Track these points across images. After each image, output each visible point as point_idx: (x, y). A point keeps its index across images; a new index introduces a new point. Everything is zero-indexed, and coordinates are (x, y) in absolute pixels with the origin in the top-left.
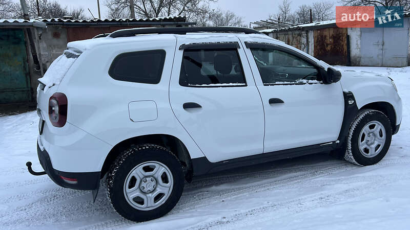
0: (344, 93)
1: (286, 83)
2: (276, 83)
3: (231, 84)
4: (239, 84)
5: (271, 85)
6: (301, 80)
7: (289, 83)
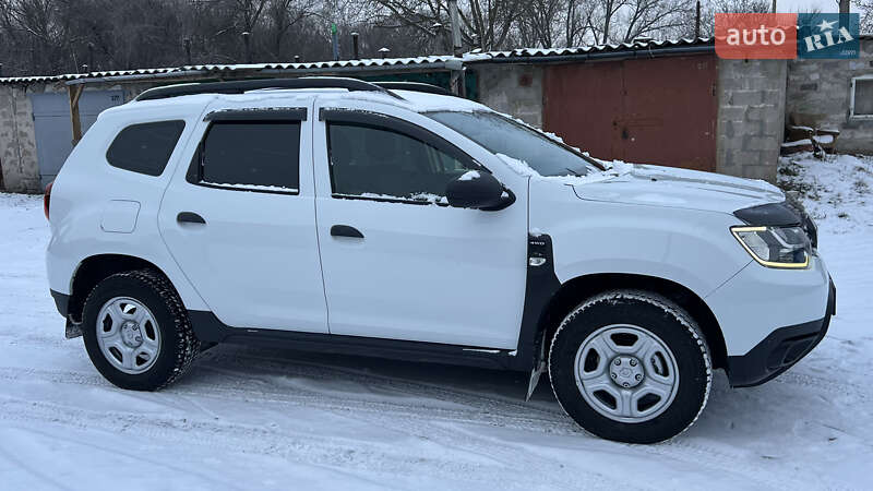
0: (531, 238)
1: (384, 197)
2: (364, 195)
3: (272, 188)
4: (287, 190)
5: (347, 198)
6: (423, 195)
7: (394, 198)
